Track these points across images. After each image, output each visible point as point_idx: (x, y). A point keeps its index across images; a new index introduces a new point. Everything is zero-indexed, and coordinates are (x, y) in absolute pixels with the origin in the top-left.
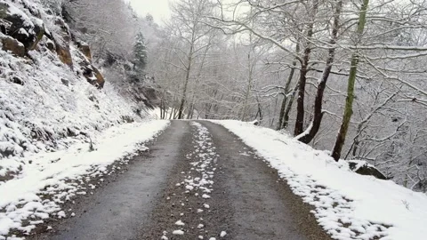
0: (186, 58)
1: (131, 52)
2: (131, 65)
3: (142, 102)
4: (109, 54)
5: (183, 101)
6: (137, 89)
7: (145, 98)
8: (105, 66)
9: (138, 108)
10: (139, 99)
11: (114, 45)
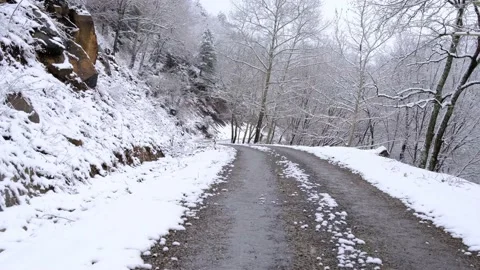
0: (266, 55)
1: (196, 54)
2: (198, 71)
3: (210, 117)
4: (169, 56)
5: (261, 115)
6: (204, 100)
7: (213, 112)
8: (163, 71)
9: (204, 124)
10: (206, 113)
11: (173, 43)
